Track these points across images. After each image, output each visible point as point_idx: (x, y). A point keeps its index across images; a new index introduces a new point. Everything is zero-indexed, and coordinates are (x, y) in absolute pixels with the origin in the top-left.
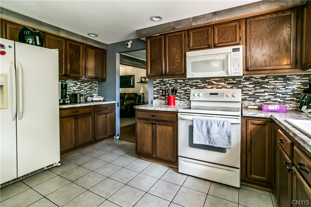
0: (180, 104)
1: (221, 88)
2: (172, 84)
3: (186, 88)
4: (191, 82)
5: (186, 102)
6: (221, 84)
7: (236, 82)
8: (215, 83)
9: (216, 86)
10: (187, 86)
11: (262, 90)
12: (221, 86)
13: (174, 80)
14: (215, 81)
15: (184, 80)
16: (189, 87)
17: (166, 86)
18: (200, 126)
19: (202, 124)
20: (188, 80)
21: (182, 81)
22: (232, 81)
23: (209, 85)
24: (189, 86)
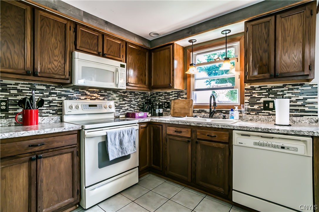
0: (43, 122)
1: (95, 99)
2: (23, 91)
3: (50, 98)
4: (59, 90)
5: (52, 118)
6: (95, 95)
7: (106, 94)
8: (89, 93)
9: (89, 97)
10: (53, 95)
11: (124, 102)
12: (95, 97)
13: (29, 84)
14: (89, 91)
15: (48, 87)
16: (56, 97)
17: (8, 94)
18: (114, 140)
19: (115, 137)
20: (54, 88)
21: (44, 88)
22: (104, 93)
23: (82, 95)
24: (56, 95)
